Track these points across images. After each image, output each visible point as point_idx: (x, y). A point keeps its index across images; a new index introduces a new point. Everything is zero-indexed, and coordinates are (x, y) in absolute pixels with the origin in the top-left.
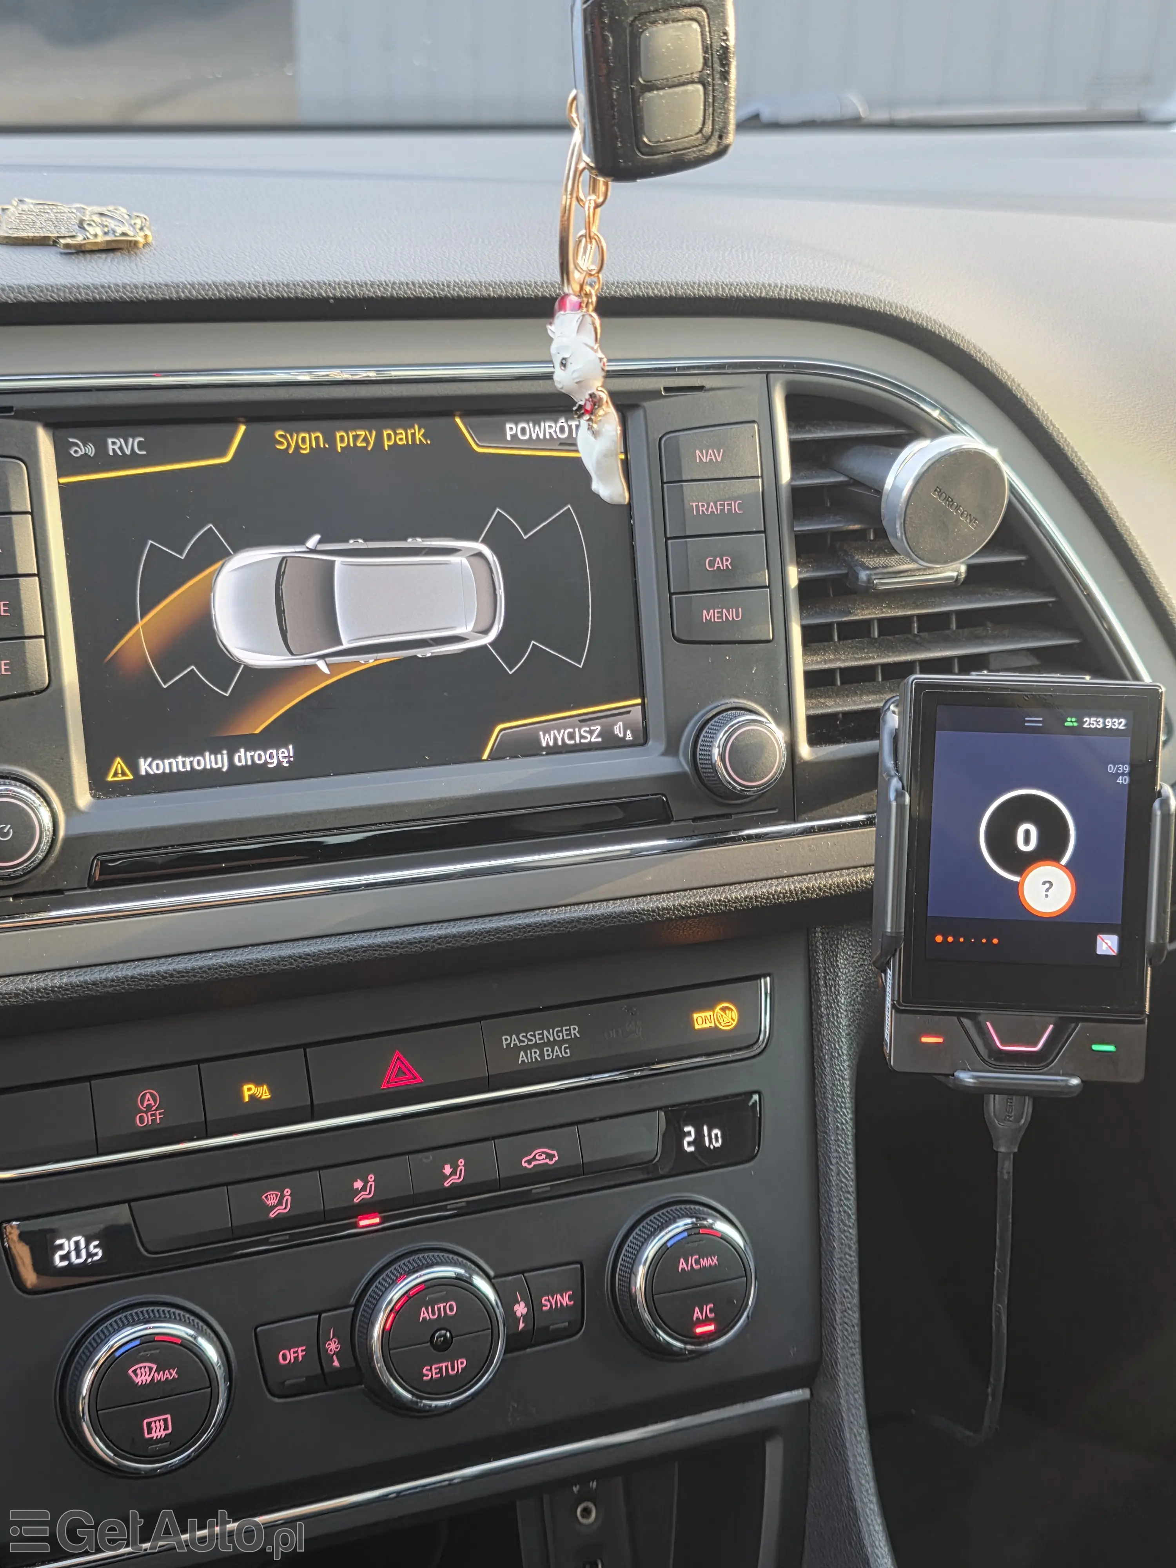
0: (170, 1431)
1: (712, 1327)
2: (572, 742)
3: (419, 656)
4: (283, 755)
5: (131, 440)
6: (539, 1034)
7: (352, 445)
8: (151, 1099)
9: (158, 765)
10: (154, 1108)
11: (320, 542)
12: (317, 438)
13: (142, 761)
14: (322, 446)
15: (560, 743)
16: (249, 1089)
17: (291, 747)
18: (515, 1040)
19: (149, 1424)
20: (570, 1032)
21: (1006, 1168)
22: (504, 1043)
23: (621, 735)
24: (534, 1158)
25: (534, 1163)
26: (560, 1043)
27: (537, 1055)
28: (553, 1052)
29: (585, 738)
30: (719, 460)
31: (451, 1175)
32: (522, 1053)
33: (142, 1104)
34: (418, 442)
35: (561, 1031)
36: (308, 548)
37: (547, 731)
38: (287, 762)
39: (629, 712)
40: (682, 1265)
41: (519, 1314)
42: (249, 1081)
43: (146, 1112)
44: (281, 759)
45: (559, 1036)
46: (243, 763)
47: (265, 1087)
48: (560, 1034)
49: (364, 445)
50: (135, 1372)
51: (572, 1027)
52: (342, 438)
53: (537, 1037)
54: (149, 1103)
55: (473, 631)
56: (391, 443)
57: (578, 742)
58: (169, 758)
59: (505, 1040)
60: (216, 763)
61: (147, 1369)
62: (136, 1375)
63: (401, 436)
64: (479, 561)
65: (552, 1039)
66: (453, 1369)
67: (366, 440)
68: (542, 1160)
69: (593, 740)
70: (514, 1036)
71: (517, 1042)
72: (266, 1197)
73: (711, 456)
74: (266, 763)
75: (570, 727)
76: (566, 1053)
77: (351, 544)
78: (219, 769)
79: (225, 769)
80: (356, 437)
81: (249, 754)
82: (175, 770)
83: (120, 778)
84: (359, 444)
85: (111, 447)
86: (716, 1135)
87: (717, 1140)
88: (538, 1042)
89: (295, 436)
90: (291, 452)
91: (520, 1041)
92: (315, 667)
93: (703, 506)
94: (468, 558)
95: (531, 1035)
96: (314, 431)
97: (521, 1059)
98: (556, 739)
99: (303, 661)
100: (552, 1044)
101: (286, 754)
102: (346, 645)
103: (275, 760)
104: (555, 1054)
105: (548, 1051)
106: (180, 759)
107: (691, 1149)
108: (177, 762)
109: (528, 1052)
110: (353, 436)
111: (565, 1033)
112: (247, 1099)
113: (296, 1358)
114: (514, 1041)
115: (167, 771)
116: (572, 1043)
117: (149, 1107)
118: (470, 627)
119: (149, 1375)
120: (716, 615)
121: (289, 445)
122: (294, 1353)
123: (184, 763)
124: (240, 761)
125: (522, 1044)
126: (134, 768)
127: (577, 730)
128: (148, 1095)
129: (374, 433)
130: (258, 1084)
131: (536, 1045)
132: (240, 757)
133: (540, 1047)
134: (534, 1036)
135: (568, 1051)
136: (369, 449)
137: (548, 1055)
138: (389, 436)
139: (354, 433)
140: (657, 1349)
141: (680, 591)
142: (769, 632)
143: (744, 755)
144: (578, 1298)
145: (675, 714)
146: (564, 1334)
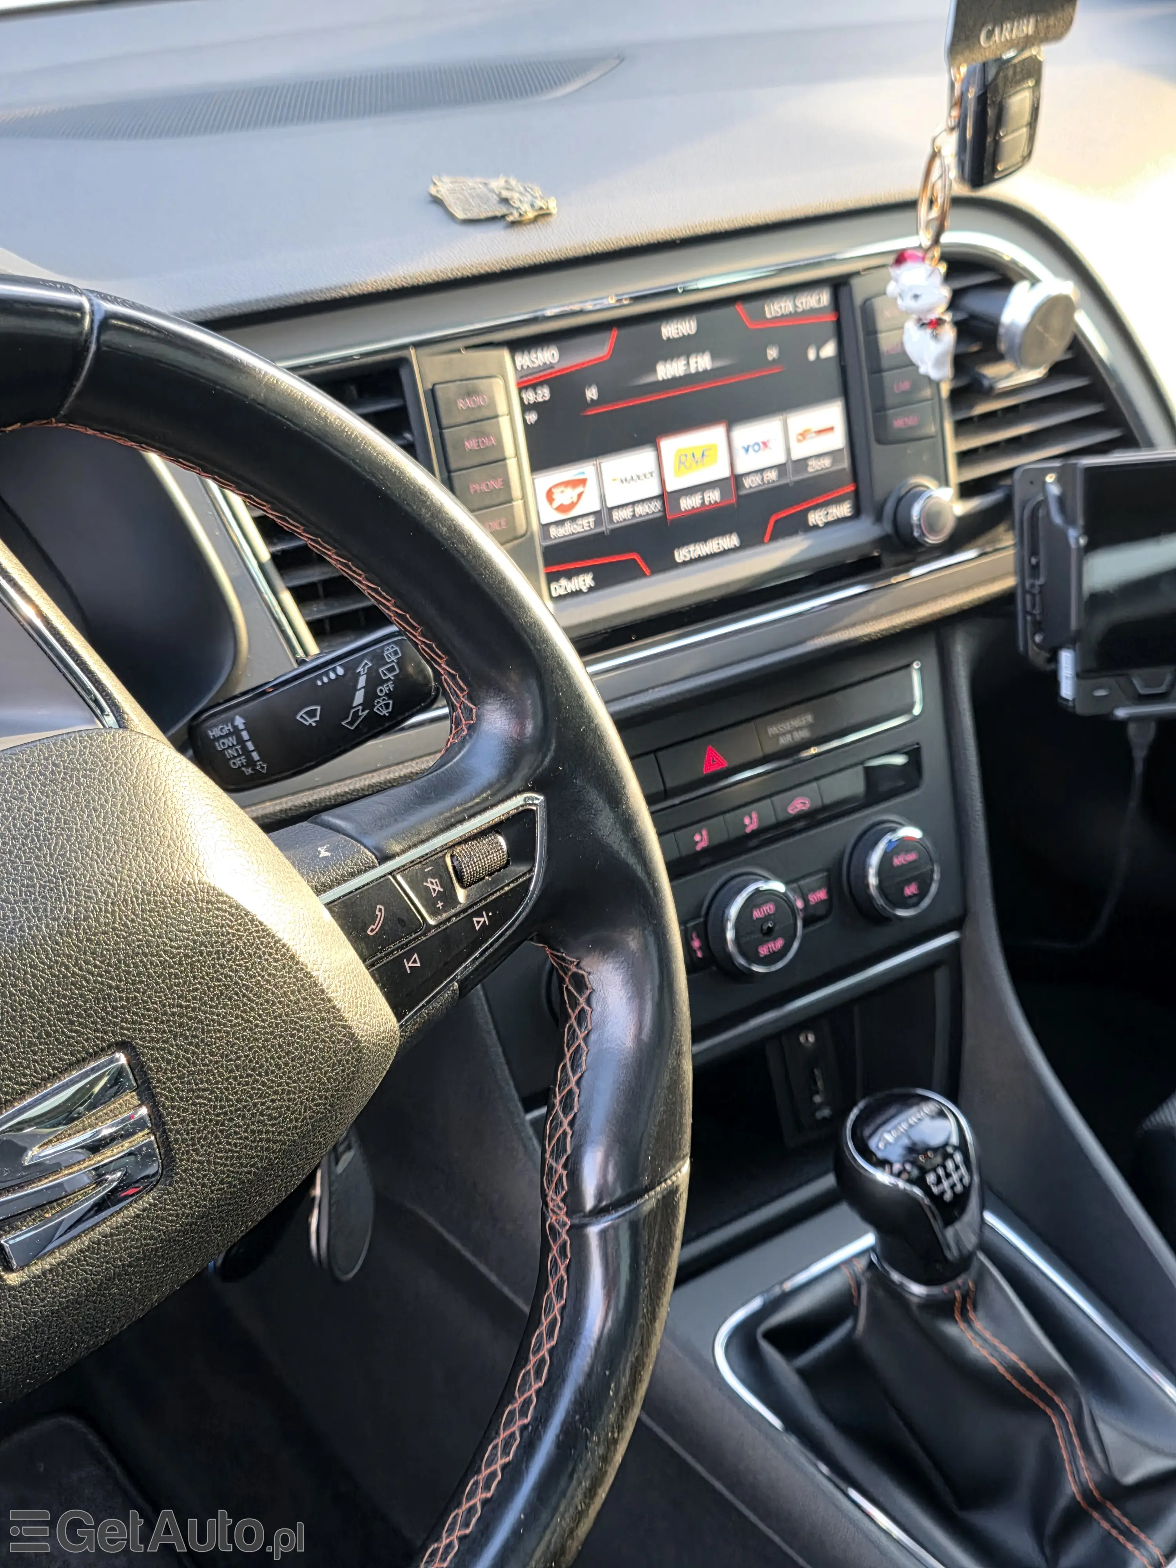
6: (790, 723)
18: (777, 730)
20: (808, 719)
21: (1139, 768)
22: (770, 733)
24: (795, 806)
25: (795, 809)
26: (802, 728)
27: (790, 738)
28: (799, 735)
31: (749, 824)
32: (782, 738)
35: (802, 720)
40: (897, 861)
45: (802, 723)
51: (809, 715)
59: (771, 730)
65: (797, 726)
66: (776, 947)
68: (801, 806)
70: (775, 727)
76: (806, 732)
88: (790, 729)
95: (784, 725)
97: (781, 742)
100: (797, 729)
105: (796, 734)
109: (784, 736)
111: (805, 720)
116: (809, 725)
125: (781, 732)
131: (788, 732)
133: (791, 732)
137: (797, 737)
140: (880, 919)
141: (880, 408)
142: (932, 429)
143: (932, 519)
144: (829, 893)
145: (879, 495)
146: (821, 918)
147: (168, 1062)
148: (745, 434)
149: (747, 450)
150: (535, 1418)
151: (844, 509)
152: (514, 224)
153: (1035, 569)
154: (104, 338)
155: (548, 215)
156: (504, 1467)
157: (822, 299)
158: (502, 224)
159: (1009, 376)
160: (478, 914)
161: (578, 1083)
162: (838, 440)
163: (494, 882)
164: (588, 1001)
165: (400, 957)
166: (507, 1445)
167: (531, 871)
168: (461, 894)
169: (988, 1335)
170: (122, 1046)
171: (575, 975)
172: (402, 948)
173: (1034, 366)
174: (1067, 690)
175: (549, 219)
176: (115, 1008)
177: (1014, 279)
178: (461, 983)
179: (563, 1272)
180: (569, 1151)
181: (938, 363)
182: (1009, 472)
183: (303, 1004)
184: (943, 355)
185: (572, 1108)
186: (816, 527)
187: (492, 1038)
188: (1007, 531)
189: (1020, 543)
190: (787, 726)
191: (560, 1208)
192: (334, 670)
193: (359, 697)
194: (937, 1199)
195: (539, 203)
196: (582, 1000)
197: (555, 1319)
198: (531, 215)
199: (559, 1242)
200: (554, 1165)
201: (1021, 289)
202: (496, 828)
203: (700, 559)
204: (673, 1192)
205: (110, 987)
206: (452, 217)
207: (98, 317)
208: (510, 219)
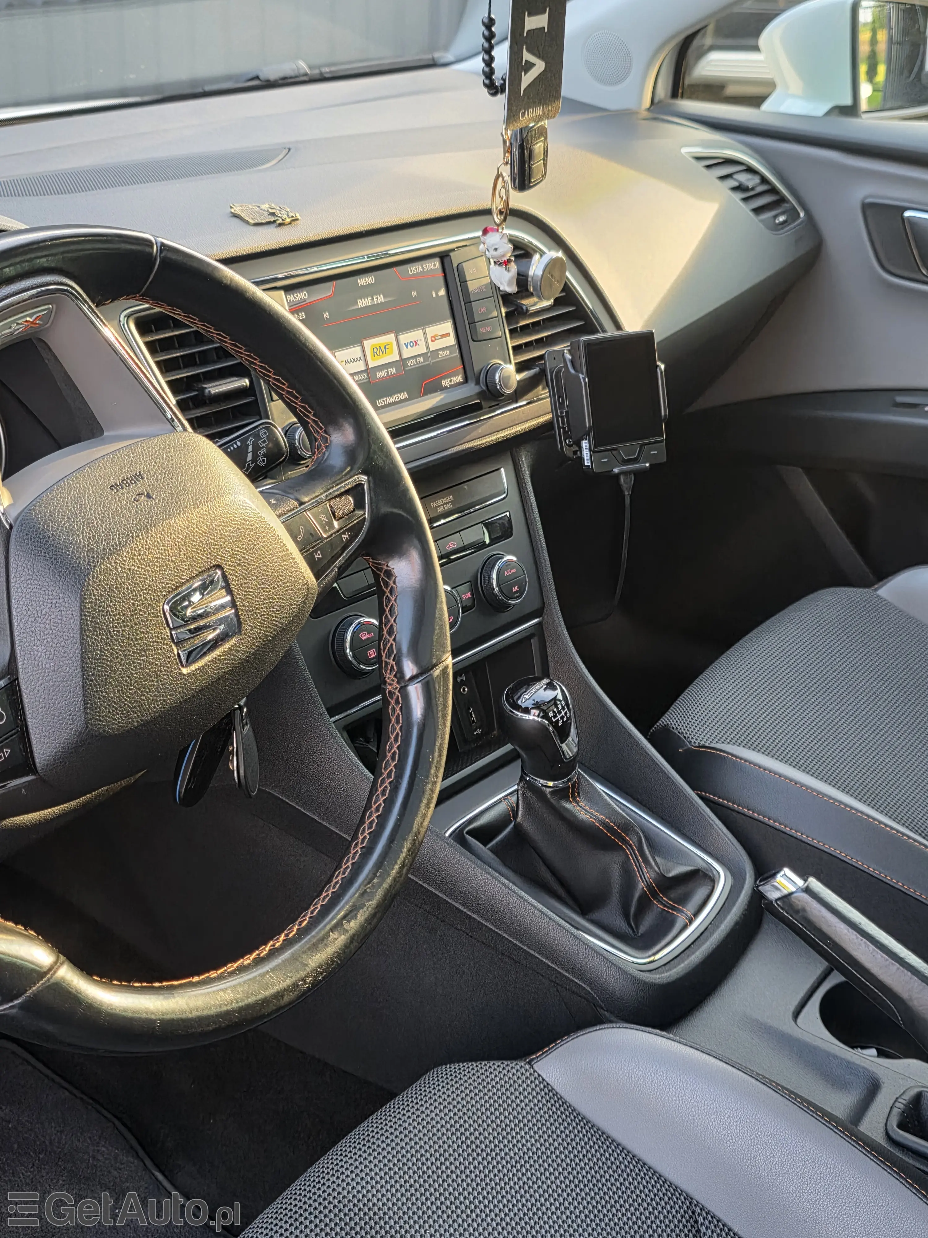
0: (376, 655)
19: (370, 653)
21: (628, 501)
22: (432, 506)
24: (450, 546)
25: (450, 548)
27: (443, 509)
35: (447, 498)
40: (506, 573)
45: (447, 501)
50: (359, 638)
51: (450, 497)
61: (364, 634)
62: (362, 637)
68: (452, 546)
73: (474, 270)
97: (438, 511)
104: (448, 507)
105: (445, 506)
109: (440, 508)
114: (435, 505)
116: (452, 502)
119: (366, 636)
120: (484, 330)
125: (437, 505)
131: (441, 505)
133: (443, 505)
135: (451, 505)
140: (501, 607)
141: (472, 323)
142: (499, 333)
143: (505, 380)
144: (472, 594)
145: (477, 369)
146: (470, 608)
147: (236, 576)
148: (405, 338)
149: (407, 347)
150: (395, 777)
151: (459, 378)
152: (280, 225)
153: (562, 404)
154: (162, 255)
155: (297, 220)
156: (384, 801)
157: (435, 265)
158: (275, 225)
159: (534, 305)
160: (344, 533)
161: (395, 621)
162: (451, 340)
163: (349, 518)
164: (394, 582)
165: (313, 552)
166: (384, 791)
167: (365, 514)
168: (336, 524)
169: (587, 808)
170: (219, 566)
171: (386, 571)
172: (313, 548)
173: (548, 299)
174: (587, 462)
175: (298, 222)
176: (214, 549)
177: (532, 252)
178: (339, 568)
179: (398, 711)
180: (395, 652)
181: (509, 284)
182: (541, 357)
183: (285, 558)
184: (512, 278)
185: (394, 633)
186: (446, 388)
187: (307, 674)
188: (543, 389)
189: (552, 395)
190: (440, 502)
191: (393, 681)
192: (236, 443)
193: (250, 457)
194: (555, 725)
195: (291, 214)
196: (391, 583)
197: (398, 734)
198: (288, 220)
199: (395, 697)
200: (388, 661)
201: (536, 257)
202: (347, 492)
203: (390, 405)
204: (446, 667)
205: (211, 539)
206: (247, 223)
207: (159, 245)
208: (278, 222)
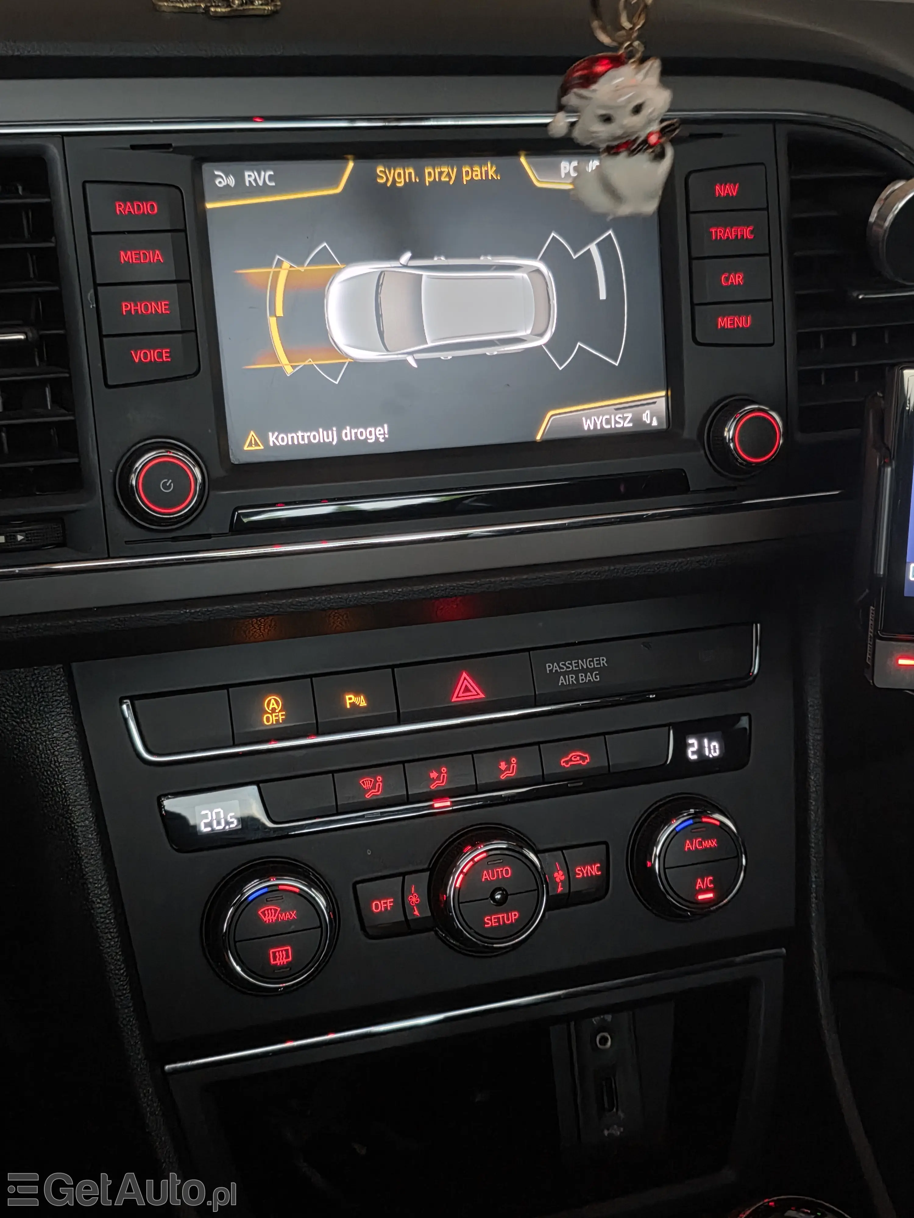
0: (290, 959)
1: (711, 895)
2: (608, 427)
3: (488, 354)
4: (380, 433)
5: (263, 173)
6: (575, 663)
7: (437, 180)
8: (275, 703)
9: (283, 438)
10: (277, 711)
11: (412, 258)
12: (410, 174)
13: (270, 434)
14: (414, 180)
15: (599, 427)
16: (350, 699)
17: (386, 426)
18: (556, 667)
19: (274, 953)
20: (600, 662)
22: (548, 669)
23: (648, 422)
24: (571, 760)
25: (570, 763)
26: (592, 671)
27: (573, 679)
28: (586, 677)
29: (619, 423)
30: (734, 194)
31: (505, 770)
32: (562, 677)
33: (268, 708)
34: (490, 178)
35: (593, 661)
36: (401, 264)
37: (588, 417)
38: (383, 438)
39: (655, 403)
40: (688, 846)
41: (558, 880)
42: (349, 692)
43: (271, 714)
44: (378, 436)
45: (591, 665)
46: (349, 438)
47: (362, 697)
48: (592, 663)
49: (447, 179)
50: (263, 913)
51: (601, 658)
52: (430, 173)
53: (574, 665)
54: (273, 706)
55: (531, 333)
56: (469, 178)
57: (613, 426)
58: (291, 433)
59: (549, 667)
60: (328, 438)
61: (273, 911)
62: (265, 915)
63: (476, 173)
64: (537, 276)
65: (585, 667)
66: (508, 920)
67: (448, 175)
68: (577, 761)
69: (626, 425)
70: (555, 664)
71: (558, 668)
72: (363, 782)
73: (728, 191)
74: (367, 438)
75: (607, 414)
76: (596, 678)
77: (437, 261)
78: (331, 443)
79: (334, 443)
80: (441, 173)
81: (353, 431)
82: (296, 442)
83: (254, 448)
84: (443, 179)
85: (247, 179)
86: (714, 746)
87: (715, 752)
88: (574, 669)
89: (392, 171)
90: (389, 184)
91: (560, 668)
92: (405, 361)
93: (720, 232)
94: (529, 274)
95: (568, 664)
96: (408, 167)
97: (561, 682)
98: (595, 424)
99: (396, 356)
100: (585, 671)
101: (382, 432)
102: (430, 344)
103: (373, 437)
104: (588, 678)
105: (582, 676)
106: (300, 434)
107: (695, 757)
108: (298, 436)
109: (567, 676)
110: (439, 172)
111: (595, 662)
112: (348, 706)
113: (386, 908)
115: (290, 443)
116: (601, 670)
117: (274, 710)
118: (529, 332)
119: (274, 916)
120: (729, 322)
121: (387, 179)
122: (384, 903)
123: (303, 437)
124: (346, 436)
125: (562, 670)
126: (265, 441)
127: (613, 417)
128: (273, 701)
129: (455, 170)
130: (357, 694)
131: (572, 672)
132: (346, 434)
133: (576, 673)
134: (571, 664)
135: (598, 676)
136: (451, 183)
137: (583, 680)
138: (467, 172)
139: (439, 170)
141: (700, 303)
144: (605, 870)
